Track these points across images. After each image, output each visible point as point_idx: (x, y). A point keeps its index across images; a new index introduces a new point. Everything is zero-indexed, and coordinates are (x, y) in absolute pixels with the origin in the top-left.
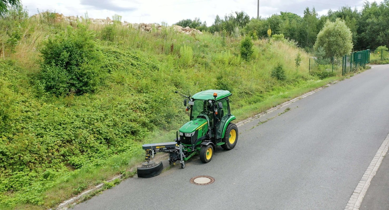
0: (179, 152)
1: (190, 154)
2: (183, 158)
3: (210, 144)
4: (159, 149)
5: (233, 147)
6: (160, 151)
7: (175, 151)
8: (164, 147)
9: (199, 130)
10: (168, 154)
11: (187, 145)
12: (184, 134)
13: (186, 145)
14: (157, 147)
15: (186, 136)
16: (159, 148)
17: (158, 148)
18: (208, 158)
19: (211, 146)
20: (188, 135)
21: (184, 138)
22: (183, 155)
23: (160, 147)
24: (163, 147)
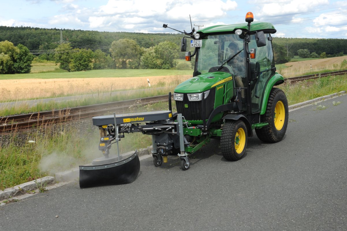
0: (176, 131)
1: (198, 141)
2: (186, 146)
3: (241, 119)
4: (130, 125)
5: (281, 136)
6: (133, 129)
7: (168, 128)
8: (143, 119)
9: (218, 88)
10: (150, 136)
11: (193, 121)
12: (185, 95)
13: (190, 122)
14: (125, 120)
15: (190, 100)
16: (130, 122)
17: (128, 123)
18: (240, 148)
19: (242, 123)
20: (193, 98)
21: (186, 106)
22: (184, 142)
23: (133, 120)
24: (140, 119)
